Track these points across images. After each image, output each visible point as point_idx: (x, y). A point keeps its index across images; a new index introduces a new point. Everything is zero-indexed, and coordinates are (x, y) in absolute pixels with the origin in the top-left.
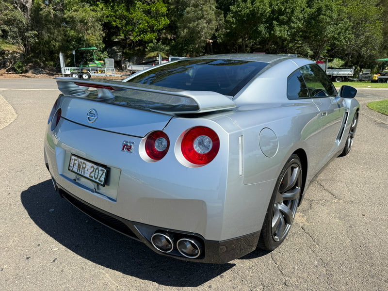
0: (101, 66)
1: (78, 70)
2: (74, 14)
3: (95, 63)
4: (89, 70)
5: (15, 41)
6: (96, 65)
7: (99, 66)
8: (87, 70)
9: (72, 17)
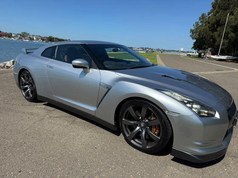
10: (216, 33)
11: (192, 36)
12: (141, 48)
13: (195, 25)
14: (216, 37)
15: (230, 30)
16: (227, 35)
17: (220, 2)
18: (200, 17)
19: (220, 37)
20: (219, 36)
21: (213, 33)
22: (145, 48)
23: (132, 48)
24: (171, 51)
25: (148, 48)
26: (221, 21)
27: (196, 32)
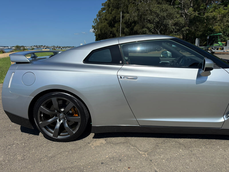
0: (222, 45)
1: (206, 48)
2: (209, 14)
3: (218, 44)
4: (213, 49)
5: (176, 34)
6: (218, 45)
7: (221, 45)
8: (212, 48)
9: (208, 16)
10: (114, 29)
11: (94, 32)
12: (34, 46)
13: (94, 21)
14: (115, 32)
15: (125, 26)
16: (123, 31)
17: (113, 2)
18: (97, 15)
19: (119, 32)
20: (117, 31)
21: (112, 29)
22: (39, 46)
23: (24, 47)
24: (66, 47)
25: (42, 46)
26: (116, 18)
27: (98, 28)
